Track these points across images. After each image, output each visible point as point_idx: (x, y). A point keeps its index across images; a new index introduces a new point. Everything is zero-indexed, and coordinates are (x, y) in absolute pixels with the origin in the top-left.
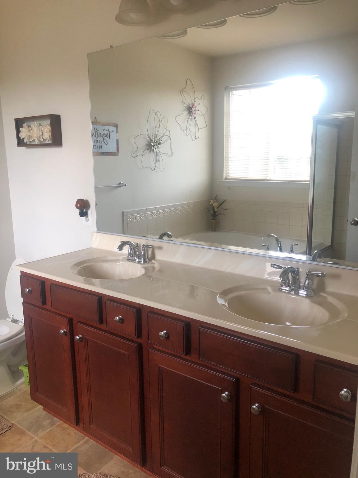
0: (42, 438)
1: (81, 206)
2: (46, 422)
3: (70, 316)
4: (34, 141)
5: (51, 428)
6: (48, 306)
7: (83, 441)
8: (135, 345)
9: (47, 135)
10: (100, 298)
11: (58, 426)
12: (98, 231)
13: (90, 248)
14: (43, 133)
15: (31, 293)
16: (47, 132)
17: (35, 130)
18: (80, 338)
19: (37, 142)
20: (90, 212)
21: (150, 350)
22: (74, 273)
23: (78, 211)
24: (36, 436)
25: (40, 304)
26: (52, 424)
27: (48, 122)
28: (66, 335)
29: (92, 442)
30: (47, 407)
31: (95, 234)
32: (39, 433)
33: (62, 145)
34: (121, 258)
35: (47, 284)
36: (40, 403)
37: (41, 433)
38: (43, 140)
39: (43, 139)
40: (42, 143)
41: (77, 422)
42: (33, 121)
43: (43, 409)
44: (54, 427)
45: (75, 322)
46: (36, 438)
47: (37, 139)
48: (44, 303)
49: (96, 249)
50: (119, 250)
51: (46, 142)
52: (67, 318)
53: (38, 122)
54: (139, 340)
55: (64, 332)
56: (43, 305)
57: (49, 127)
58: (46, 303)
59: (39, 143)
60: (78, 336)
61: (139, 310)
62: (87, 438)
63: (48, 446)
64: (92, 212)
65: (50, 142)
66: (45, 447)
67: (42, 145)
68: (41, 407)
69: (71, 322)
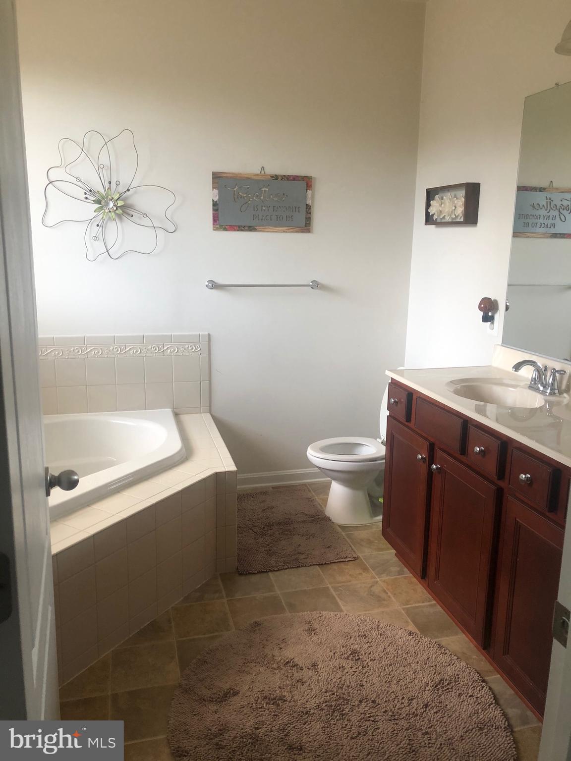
0: (384, 581)
1: (485, 307)
2: (394, 569)
3: (432, 440)
4: (444, 217)
5: (398, 577)
6: (412, 425)
7: (428, 603)
8: (494, 487)
9: (460, 210)
10: (466, 423)
11: (405, 578)
12: (504, 344)
13: (489, 366)
14: (455, 207)
15: (397, 405)
16: (460, 207)
17: (448, 204)
18: (437, 468)
19: (448, 219)
20: (497, 317)
21: (510, 498)
22: (450, 391)
23: (481, 313)
24: (379, 578)
25: (403, 420)
26: (400, 573)
27: (462, 193)
28: (424, 462)
29: (439, 608)
30: (400, 554)
31: (499, 347)
32: (382, 575)
33: (477, 224)
34: (522, 384)
35: (414, 397)
36: (394, 547)
37: (385, 577)
38: (454, 217)
39: (455, 215)
40: (454, 221)
41: (423, 575)
42: (448, 191)
43: (396, 554)
44: (400, 576)
45: (436, 448)
46: (378, 579)
47: (448, 216)
48: (408, 419)
49: (497, 369)
50: (514, 370)
51: (458, 220)
52: (429, 441)
53: (453, 193)
54: (501, 484)
55: (422, 458)
56: (406, 422)
57: (463, 200)
58: (411, 420)
59: (450, 220)
60: (436, 465)
61: (505, 443)
62: (434, 602)
63: (387, 591)
64: (500, 316)
65: (462, 220)
66: (385, 591)
67: (454, 223)
68: (394, 551)
69: (432, 448)
